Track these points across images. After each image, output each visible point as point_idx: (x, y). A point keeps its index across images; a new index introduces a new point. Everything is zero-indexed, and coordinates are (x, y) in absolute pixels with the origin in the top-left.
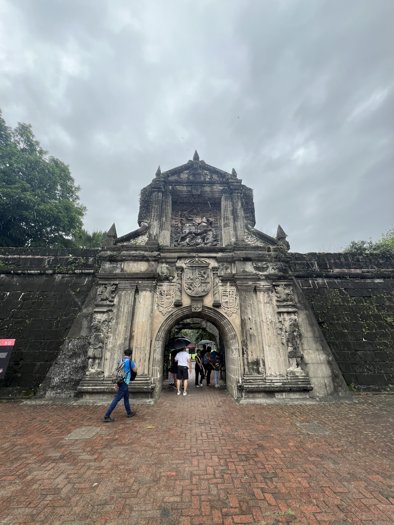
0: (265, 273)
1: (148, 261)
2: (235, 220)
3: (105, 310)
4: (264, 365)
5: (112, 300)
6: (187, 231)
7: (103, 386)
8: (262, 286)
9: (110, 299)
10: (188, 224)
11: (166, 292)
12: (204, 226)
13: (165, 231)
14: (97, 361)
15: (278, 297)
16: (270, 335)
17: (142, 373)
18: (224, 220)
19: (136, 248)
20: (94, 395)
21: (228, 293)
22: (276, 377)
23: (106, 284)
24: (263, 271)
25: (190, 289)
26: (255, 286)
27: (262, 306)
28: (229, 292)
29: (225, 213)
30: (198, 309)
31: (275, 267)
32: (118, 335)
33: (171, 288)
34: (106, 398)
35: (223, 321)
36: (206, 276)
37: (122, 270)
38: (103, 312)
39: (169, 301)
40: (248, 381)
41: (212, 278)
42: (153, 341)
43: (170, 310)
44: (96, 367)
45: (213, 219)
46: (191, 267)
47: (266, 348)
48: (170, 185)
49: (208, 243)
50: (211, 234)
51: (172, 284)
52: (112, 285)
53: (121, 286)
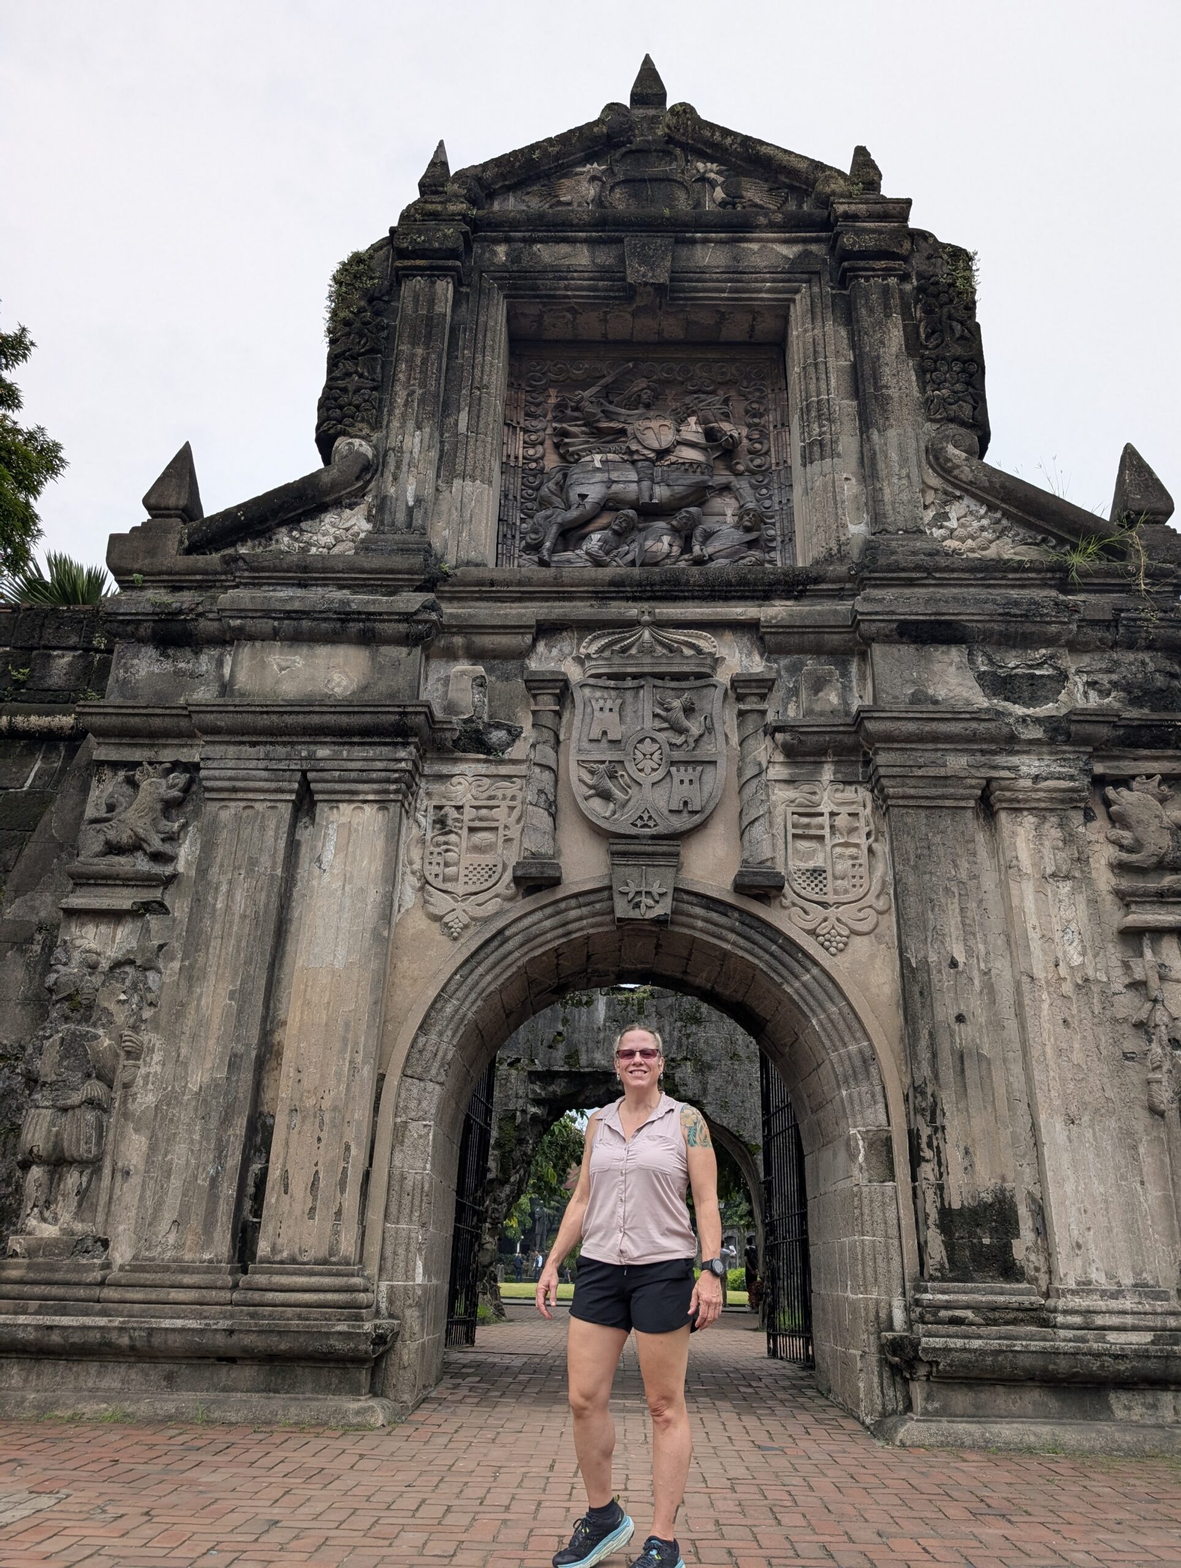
0: (1047, 709)
1: (368, 639)
2: (865, 423)
3: (127, 905)
4: (1042, 1230)
5: (167, 848)
6: (594, 492)
7: (103, 1313)
8: (1028, 783)
9: (156, 843)
10: (598, 457)
11: (469, 813)
12: (692, 464)
13: (468, 482)
14: (73, 1179)
15: (1122, 847)
16: (1077, 1057)
17: (323, 1252)
18: (805, 426)
19: (305, 569)
20: (47, 1367)
21: (825, 820)
22: (1115, 1295)
23: (135, 765)
24: (1033, 701)
25: (606, 796)
26: (989, 780)
27: (1026, 895)
28: (832, 814)
29: (813, 387)
30: (650, 902)
31: (1104, 679)
32: (194, 1037)
33: (499, 794)
34: (117, 1385)
35: (797, 977)
36: (695, 728)
37: (226, 688)
38: (115, 916)
39: (488, 859)
40: (943, 1313)
41: (735, 740)
42: (393, 1080)
43: (491, 908)
44: (65, 1212)
45: (745, 431)
46: (610, 676)
47: (1054, 1130)
48: (497, 241)
49: (711, 558)
50: (729, 512)
51: (504, 770)
52: (168, 772)
53: (217, 773)
